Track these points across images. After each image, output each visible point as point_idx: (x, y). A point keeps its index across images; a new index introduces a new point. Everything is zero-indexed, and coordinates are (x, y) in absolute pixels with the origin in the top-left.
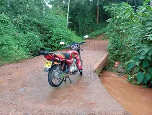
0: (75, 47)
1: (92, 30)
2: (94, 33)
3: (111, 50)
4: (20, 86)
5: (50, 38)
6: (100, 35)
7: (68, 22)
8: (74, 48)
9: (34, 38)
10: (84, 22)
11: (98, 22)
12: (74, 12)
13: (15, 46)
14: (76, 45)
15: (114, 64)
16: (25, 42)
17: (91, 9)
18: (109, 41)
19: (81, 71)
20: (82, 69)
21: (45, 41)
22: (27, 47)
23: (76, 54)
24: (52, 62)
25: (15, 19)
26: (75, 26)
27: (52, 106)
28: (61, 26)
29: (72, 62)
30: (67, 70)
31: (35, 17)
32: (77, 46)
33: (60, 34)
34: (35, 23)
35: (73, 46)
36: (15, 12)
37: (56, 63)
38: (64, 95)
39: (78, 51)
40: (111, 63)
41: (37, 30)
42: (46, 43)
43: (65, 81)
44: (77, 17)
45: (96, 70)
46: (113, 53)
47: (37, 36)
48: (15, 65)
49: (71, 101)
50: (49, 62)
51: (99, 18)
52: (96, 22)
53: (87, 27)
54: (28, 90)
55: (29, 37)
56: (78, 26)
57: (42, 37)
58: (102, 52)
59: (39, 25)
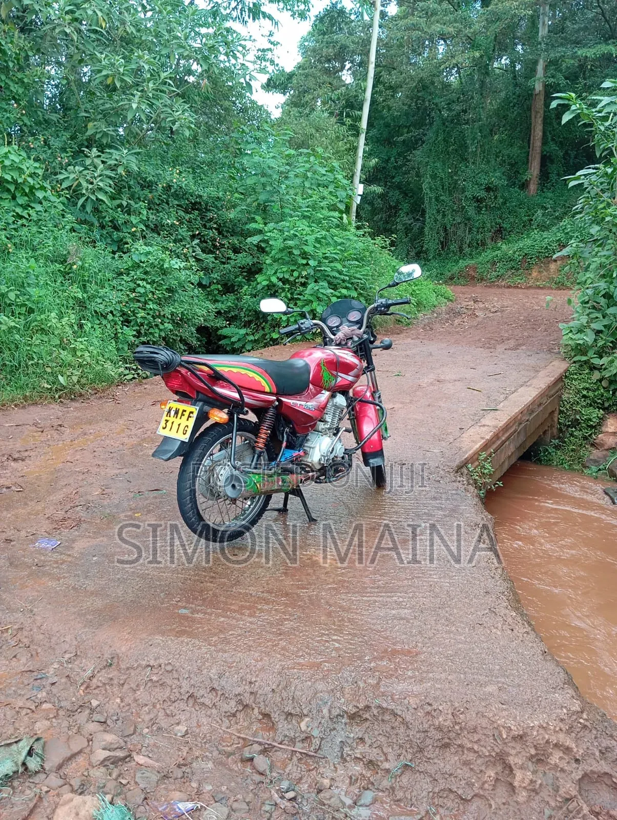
0: (345, 329)
1: (500, 233)
2: (506, 248)
3: (581, 349)
4: (46, 526)
5: (252, 272)
6: (545, 257)
7: (360, 189)
8: (340, 335)
9: (164, 272)
10: (453, 188)
11: (533, 187)
12: (398, 130)
13: (60, 316)
14: (354, 316)
15: (597, 427)
16: (114, 296)
17: (501, 114)
18: (576, 296)
19: (375, 462)
20: (379, 453)
21: (229, 288)
22: (127, 322)
23: (346, 368)
24: (195, 410)
25: (71, 175)
26: (406, 206)
27: (173, 643)
28: (314, 207)
29: (322, 409)
30: (286, 455)
31: (175, 162)
32: (359, 323)
33: (304, 255)
34: (176, 196)
35: (334, 321)
36: (73, 138)
37: (219, 416)
38: (252, 590)
39: (363, 350)
40: (576, 423)
41: (184, 232)
42: (227, 302)
43: (283, 511)
44: (418, 155)
45: (474, 458)
46: (593, 368)
47: (176, 263)
48: (51, 412)
49: (281, 622)
50: (181, 407)
51: (546, 160)
52: (524, 186)
53: (471, 212)
54: (81, 545)
55: (136, 266)
56: (418, 210)
57: (206, 270)
58: (532, 361)
59: (195, 206)
